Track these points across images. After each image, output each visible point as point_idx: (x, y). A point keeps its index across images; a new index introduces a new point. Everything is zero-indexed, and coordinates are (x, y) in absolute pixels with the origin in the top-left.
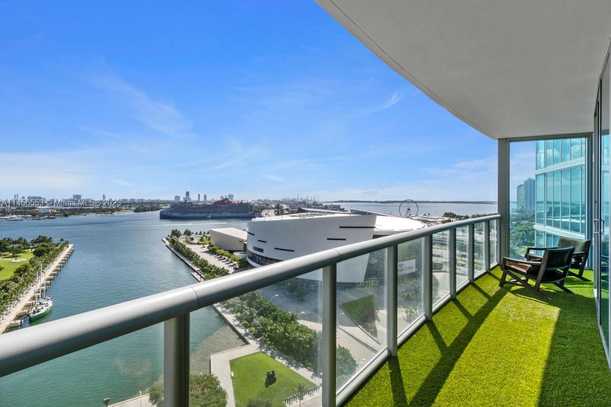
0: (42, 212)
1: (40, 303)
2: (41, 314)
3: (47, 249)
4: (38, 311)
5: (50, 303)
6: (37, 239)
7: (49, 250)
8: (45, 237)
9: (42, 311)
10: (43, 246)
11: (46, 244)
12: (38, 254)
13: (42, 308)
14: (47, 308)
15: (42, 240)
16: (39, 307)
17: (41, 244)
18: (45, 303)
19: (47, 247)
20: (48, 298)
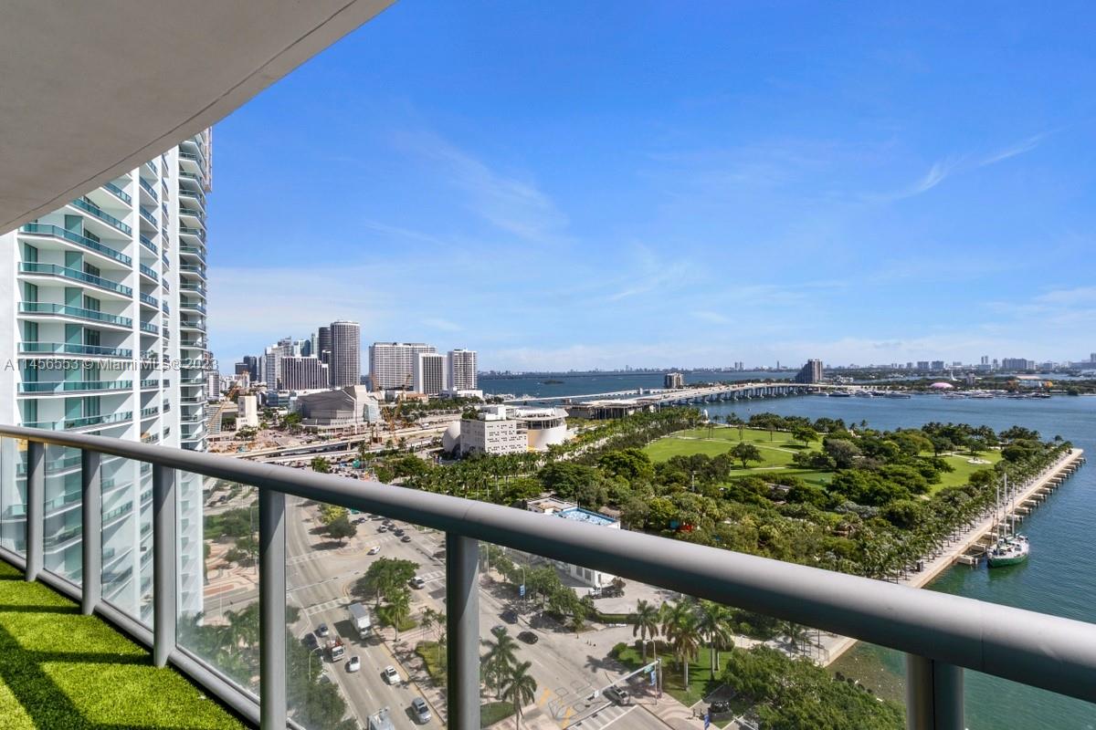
0: (1026, 386)
1: (1006, 541)
2: (1006, 560)
3: (1026, 451)
4: (1002, 553)
5: (1025, 547)
6: (1011, 432)
7: (1029, 454)
8: (1024, 429)
9: (1009, 556)
10: (1021, 444)
11: (1026, 442)
12: (1010, 456)
13: (1009, 550)
14: (1018, 552)
15: (1019, 433)
16: (1004, 548)
17: (1018, 440)
18: (1016, 543)
19: (1027, 447)
20: (1021, 537)
